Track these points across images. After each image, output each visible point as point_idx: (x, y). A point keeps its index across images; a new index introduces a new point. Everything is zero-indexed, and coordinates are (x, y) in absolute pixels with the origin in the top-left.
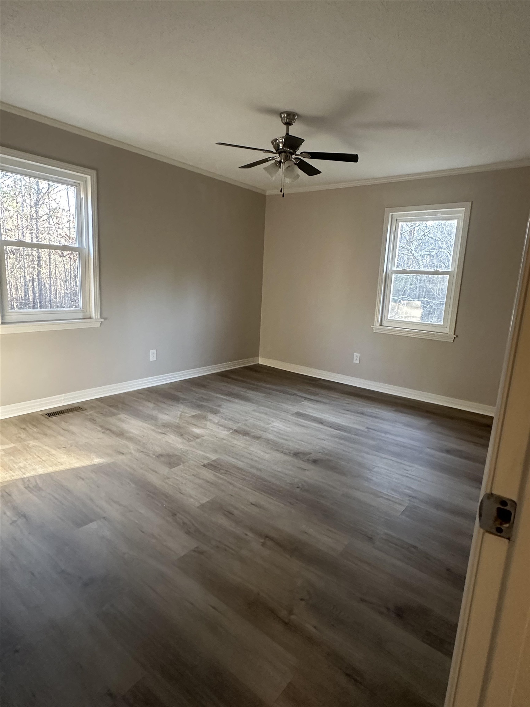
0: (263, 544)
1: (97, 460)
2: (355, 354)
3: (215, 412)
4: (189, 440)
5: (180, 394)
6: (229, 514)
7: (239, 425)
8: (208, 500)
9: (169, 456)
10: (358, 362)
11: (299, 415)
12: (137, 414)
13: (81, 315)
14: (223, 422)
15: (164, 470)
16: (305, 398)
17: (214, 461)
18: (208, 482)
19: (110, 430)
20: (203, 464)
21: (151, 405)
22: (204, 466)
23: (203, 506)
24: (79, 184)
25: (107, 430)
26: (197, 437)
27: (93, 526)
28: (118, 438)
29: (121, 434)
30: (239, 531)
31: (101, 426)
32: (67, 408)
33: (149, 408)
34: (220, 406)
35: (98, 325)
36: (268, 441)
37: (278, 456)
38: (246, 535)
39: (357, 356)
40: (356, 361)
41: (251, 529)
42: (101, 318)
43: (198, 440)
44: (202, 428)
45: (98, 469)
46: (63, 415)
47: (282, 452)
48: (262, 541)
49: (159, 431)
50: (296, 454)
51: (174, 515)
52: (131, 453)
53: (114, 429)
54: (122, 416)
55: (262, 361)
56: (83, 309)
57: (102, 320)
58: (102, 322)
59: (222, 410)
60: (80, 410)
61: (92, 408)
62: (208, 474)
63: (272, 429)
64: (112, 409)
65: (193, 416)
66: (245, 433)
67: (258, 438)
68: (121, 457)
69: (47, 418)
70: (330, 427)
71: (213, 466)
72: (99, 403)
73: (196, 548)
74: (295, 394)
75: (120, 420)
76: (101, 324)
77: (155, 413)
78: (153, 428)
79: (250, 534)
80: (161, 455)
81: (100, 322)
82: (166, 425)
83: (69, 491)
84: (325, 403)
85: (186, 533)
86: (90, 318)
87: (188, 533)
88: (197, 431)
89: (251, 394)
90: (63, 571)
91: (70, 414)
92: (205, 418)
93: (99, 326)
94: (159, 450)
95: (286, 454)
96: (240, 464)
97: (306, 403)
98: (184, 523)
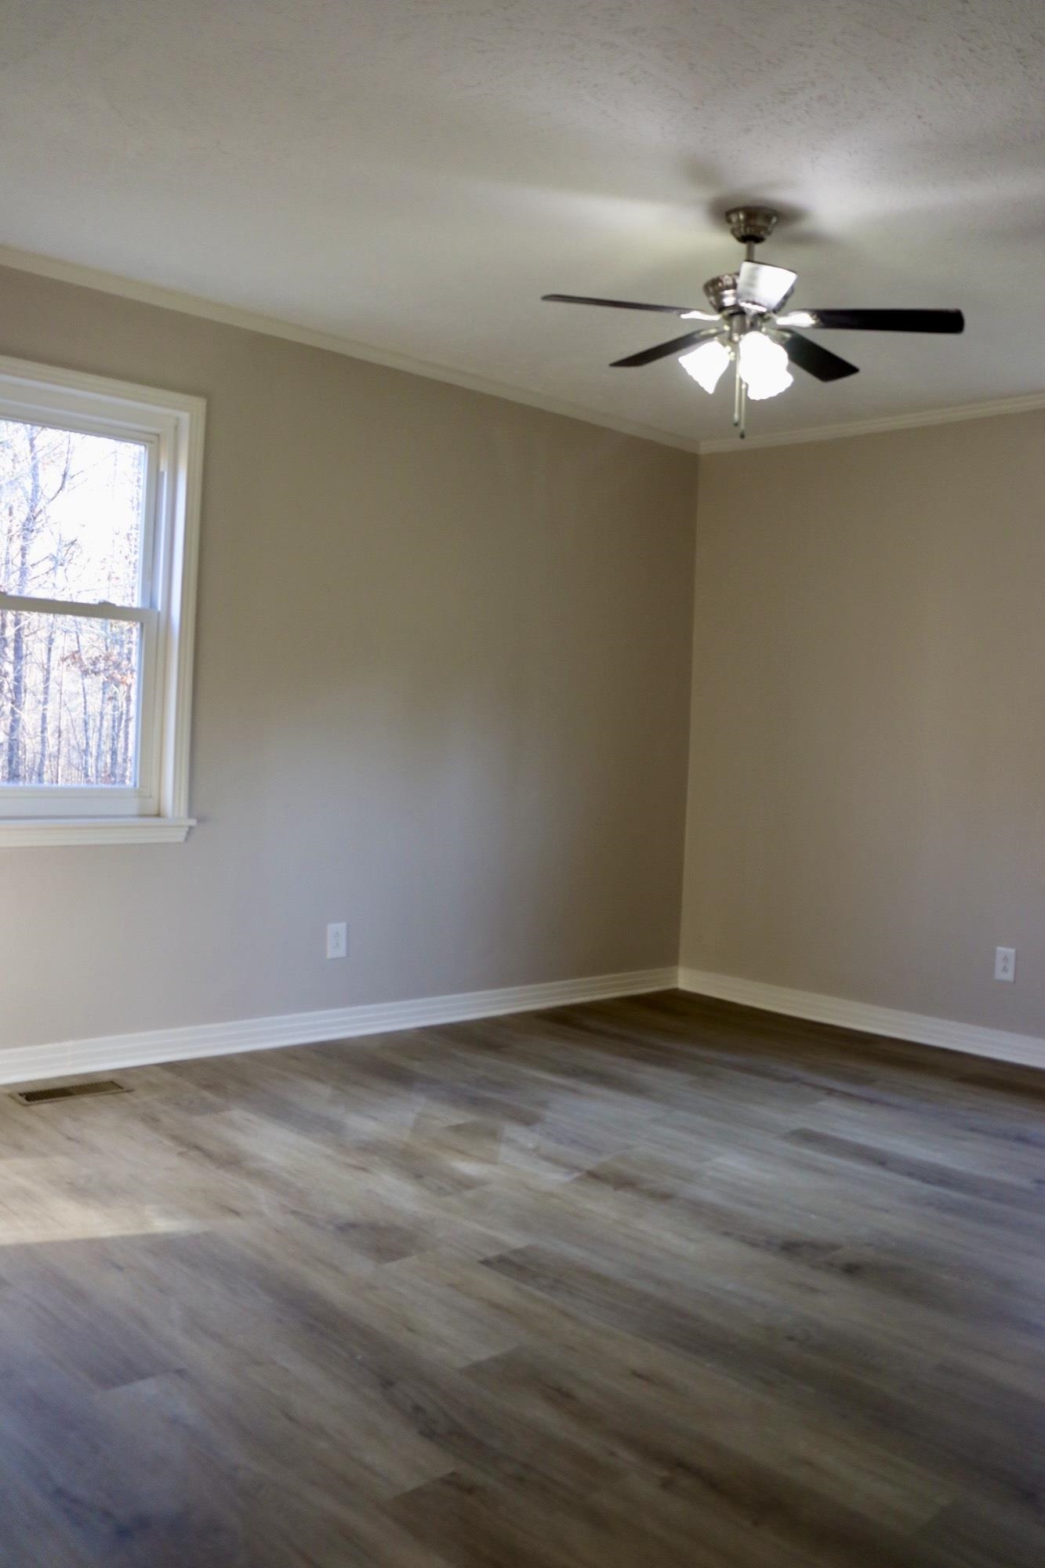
0: (667, 1485)
1: (162, 1225)
2: (1000, 949)
3: (527, 1120)
4: (440, 1191)
5: (416, 1066)
6: (559, 1396)
7: (603, 1159)
8: (494, 1353)
9: (373, 1228)
10: (1009, 976)
11: (807, 1137)
12: (281, 1111)
13: (132, 807)
14: (550, 1146)
15: (362, 1266)
16: (830, 1092)
17: (517, 1252)
18: (497, 1307)
19: (198, 1148)
20: (482, 1258)
21: (325, 1091)
22: (486, 1262)
23: (476, 1370)
24: (158, 435)
25: (190, 1146)
26: (466, 1184)
27: (147, 1388)
28: (221, 1172)
29: (232, 1161)
30: (590, 1443)
31: (175, 1138)
32: (78, 1082)
33: (317, 1096)
34: (543, 1104)
35: (180, 836)
36: (696, 1209)
37: (728, 1249)
38: (612, 1454)
39: (1006, 959)
40: (1005, 973)
41: (631, 1442)
42: (190, 815)
43: (470, 1194)
44: (481, 1160)
45: (163, 1247)
46: (69, 1101)
47: (743, 1240)
48: (665, 1473)
49: (349, 1160)
50: (791, 1248)
51: (387, 1383)
52: (260, 1214)
53: (212, 1146)
54: (238, 1114)
55: (687, 980)
56: (141, 786)
57: (193, 822)
58: (191, 828)
59: (549, 1115)
60: (114, 1091)
61: (151, 1087)
62: (499, 1287)
63: (711, 1173)
64: (208, 1095)
65: (457, 1129)
66: (622, 1182)
67: (665, 1197)
68: (232, 1222)
69: (25, 1105)
70: (910, 1175)
71: (510, 1264)
72: (168, 1076)
73: (453, 1474)
74: (795, 1079)
75: (231, 1124)
76: (189, 833)
77: (337, 1112)
78: (329, 1151)
79: (626, 1456)
80: (353, 1226)
81: (186, 829)
82: (371, 1149)
83: (79, 1295)
84: (898, 1107)
85: (421, 1433)
86: (158, 815)
87: (429, 1434)
88: (467, 1168)
89: (648, 1074)
90: (60, 1492)
91: (87, 1100)
92: (493, 1135)
93: (182, 839)
94: (345, 1211)
95: (753, 1244)
96: (602, 1265)
97: (831, 1105)
98: (418, 1409)
